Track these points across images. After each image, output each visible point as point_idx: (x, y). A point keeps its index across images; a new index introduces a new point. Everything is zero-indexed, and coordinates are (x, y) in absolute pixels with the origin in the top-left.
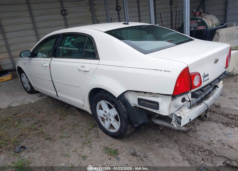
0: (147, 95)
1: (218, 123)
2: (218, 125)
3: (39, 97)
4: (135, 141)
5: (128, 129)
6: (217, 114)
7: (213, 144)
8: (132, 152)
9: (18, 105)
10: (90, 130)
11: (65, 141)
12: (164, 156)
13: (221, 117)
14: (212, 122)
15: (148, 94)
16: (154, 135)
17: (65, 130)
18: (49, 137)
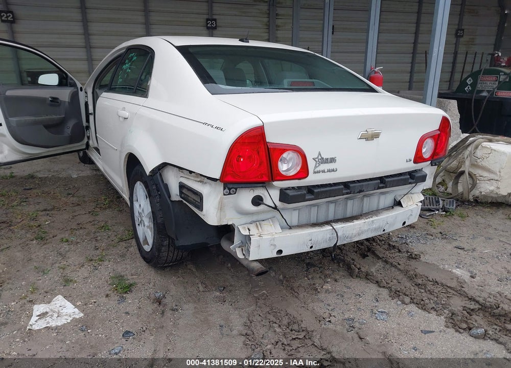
0: (193, 178)
1: (381, 287)
2: (378, 291)
3: (91, 171)
4: (181, 279)
5: (163, 246)
6: (396, 270)
7: (330, 321)
8: (157, 295)
9: (46, 176)
10: (122, 240)
11: (63, 249)
12: (209, 318)
13: (401, 277)
14: (371, 284)
15: (193, 176)
16: (230, 277)
17: (80, 230)
18: (43, 236)
